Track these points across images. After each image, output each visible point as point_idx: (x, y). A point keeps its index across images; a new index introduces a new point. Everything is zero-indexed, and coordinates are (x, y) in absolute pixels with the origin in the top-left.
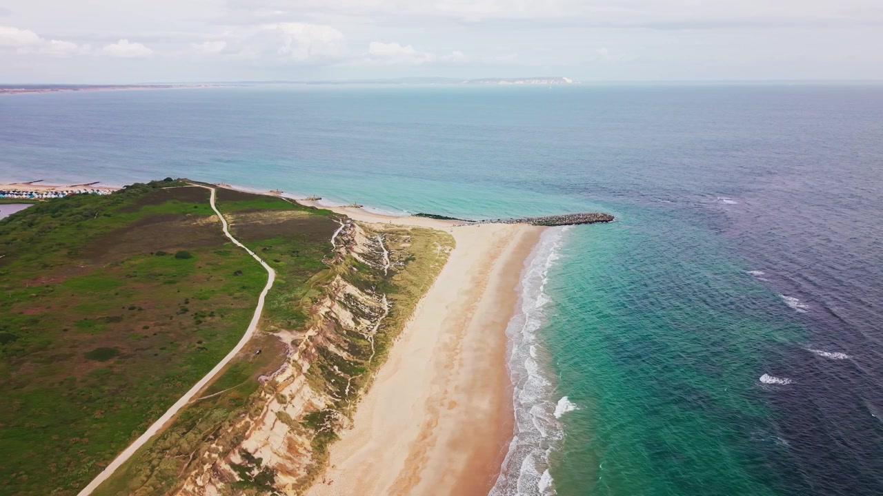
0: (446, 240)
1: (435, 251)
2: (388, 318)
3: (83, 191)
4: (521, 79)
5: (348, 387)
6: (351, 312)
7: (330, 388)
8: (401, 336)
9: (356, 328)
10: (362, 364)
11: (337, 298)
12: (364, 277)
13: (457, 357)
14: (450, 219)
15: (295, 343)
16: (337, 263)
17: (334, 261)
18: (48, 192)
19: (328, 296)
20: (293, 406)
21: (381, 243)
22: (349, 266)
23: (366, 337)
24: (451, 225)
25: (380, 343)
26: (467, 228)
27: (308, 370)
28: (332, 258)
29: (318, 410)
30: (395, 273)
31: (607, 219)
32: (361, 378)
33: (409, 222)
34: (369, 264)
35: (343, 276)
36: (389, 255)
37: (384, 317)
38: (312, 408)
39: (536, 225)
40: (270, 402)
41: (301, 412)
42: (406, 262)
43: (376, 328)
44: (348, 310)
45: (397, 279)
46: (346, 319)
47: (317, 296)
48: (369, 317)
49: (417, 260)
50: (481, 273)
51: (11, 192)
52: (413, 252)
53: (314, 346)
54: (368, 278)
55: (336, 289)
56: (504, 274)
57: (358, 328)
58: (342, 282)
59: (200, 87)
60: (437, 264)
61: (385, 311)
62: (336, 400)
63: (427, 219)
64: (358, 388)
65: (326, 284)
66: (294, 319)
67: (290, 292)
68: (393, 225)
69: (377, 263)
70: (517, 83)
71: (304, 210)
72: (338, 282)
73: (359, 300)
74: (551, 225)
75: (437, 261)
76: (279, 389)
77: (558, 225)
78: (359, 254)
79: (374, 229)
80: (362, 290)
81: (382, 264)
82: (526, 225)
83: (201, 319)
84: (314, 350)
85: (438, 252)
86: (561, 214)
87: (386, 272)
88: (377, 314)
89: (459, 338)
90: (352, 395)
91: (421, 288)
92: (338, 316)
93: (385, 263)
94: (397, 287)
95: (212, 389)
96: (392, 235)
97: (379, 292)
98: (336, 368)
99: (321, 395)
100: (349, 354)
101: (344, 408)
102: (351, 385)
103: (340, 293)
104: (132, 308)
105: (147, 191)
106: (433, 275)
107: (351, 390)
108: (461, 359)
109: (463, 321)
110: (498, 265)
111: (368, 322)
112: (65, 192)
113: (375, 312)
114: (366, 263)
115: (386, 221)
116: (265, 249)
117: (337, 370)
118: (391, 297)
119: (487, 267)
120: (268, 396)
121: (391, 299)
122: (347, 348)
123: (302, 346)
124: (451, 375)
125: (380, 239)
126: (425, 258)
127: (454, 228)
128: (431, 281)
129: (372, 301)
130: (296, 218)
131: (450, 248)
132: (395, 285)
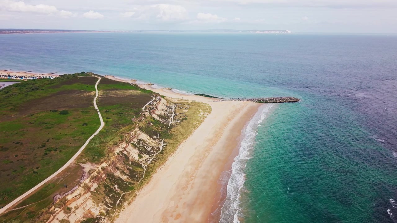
0: (207, 109)
1: (199, 115)
2: (160, 154)
3: (45, 77)
4: (266, 31)
5: (119, 199)
6: (139, 150)
7: (107, 200)
8: (163, 166)
9: (138, 160)
10: (133, 184)
11: (132, 142)
12: (155, 128)
13: (191, 182)
14: (214, 97)
15: (90, 172)
16: (140, 121)
17: (139, 119)
18: (29, 77)
19: (125, 141)
20: (75, 215)
21: (173, 109)
22: (148, 122)
23: (143, 166)
24: (213, 100)
25: (149, 170)
26: (221, 102)
27: (95, 189)
28: (138, 118)
29: (93, 216)
30: (174, 126)
31: (295, 101)
32: (129, 194)
33: (192, 98)
34: (162, 121)
35: (141, 129)
36: (174, 116)
37: (158, 153)
38: (89, 215)
39: (257, 102)
40: (58, 213)
41: (80, 218)
42: (182, 121)
43: (151, 160)
44: (137, 149)
45: (174, 130)
46: (134, 154)
47: (117, 141)
48: (149, 153)
49: (188, 120)
50: (220, 129)
51: (14, 76)
52: (187, 115)
53: (104, 173)
54: (158, 129)
55: (133, 136)
56: (232, 130)
57: (140, 160)
58: (139, 132)
59: (122, 32)
60: (197, 123)
61: (160, 149)
62: (109, 209)
63: (202, 97)
64: (125, 201)
65: (127, 134)
66: (97, 155)
67: (105, 138)
68: (183, 100)
69: (166, 120)
70: (265, 32)
71: (139, 90)
72: (136, 132)
73: (147, 142)
74: (265, 103)
75: (198, 121)
76: (67, 204)
77: (269, 103)
78: (158, 115)
79: (172, 101)
80: (151, 136)
81: (169, 121)
82: (252, 102)
83: (48, 152)
84: (104, 176)
85: (200, 115)
86: (272, 97)
87: (169, 126)
88: (154, 151)
89: (196, 169)
90: (120, 206)
91: (184, 136)
92: (129, 153)
93: (170, 120)
94: (172, 135)
95: (24, 203)
96: (180, 105)
97: (161, 138)
98: (116, 186)
99: (98, 206)
100: (128, 177)
101: (111, 215)
102: (122, 198)
103: (135, 139)
104: (18, 143)
105: (69, 78)
106: (193, 129)
107: (121, 202)
108: (193, 184)
109: (202, 158)
110: (231, 124)
111: (148, 156)
112: (37, 77)
113: (154, 150)
114: (160, 120)
115: (180, 97)
116: (106, 111)
117: (117, 188)
118: (166, 141)
119: (225, 125)
120: (56, 209)
121: (166, 143)
122: (128, 173)
123: (95, 174)
124: (184, 194)
125: (173, 107)
126: (192, 119)
127: (213, 103)
128: (191, 133)
129: (155, 143)
130: (133, 94)
131: (208, 113)
132: (171, 134)
